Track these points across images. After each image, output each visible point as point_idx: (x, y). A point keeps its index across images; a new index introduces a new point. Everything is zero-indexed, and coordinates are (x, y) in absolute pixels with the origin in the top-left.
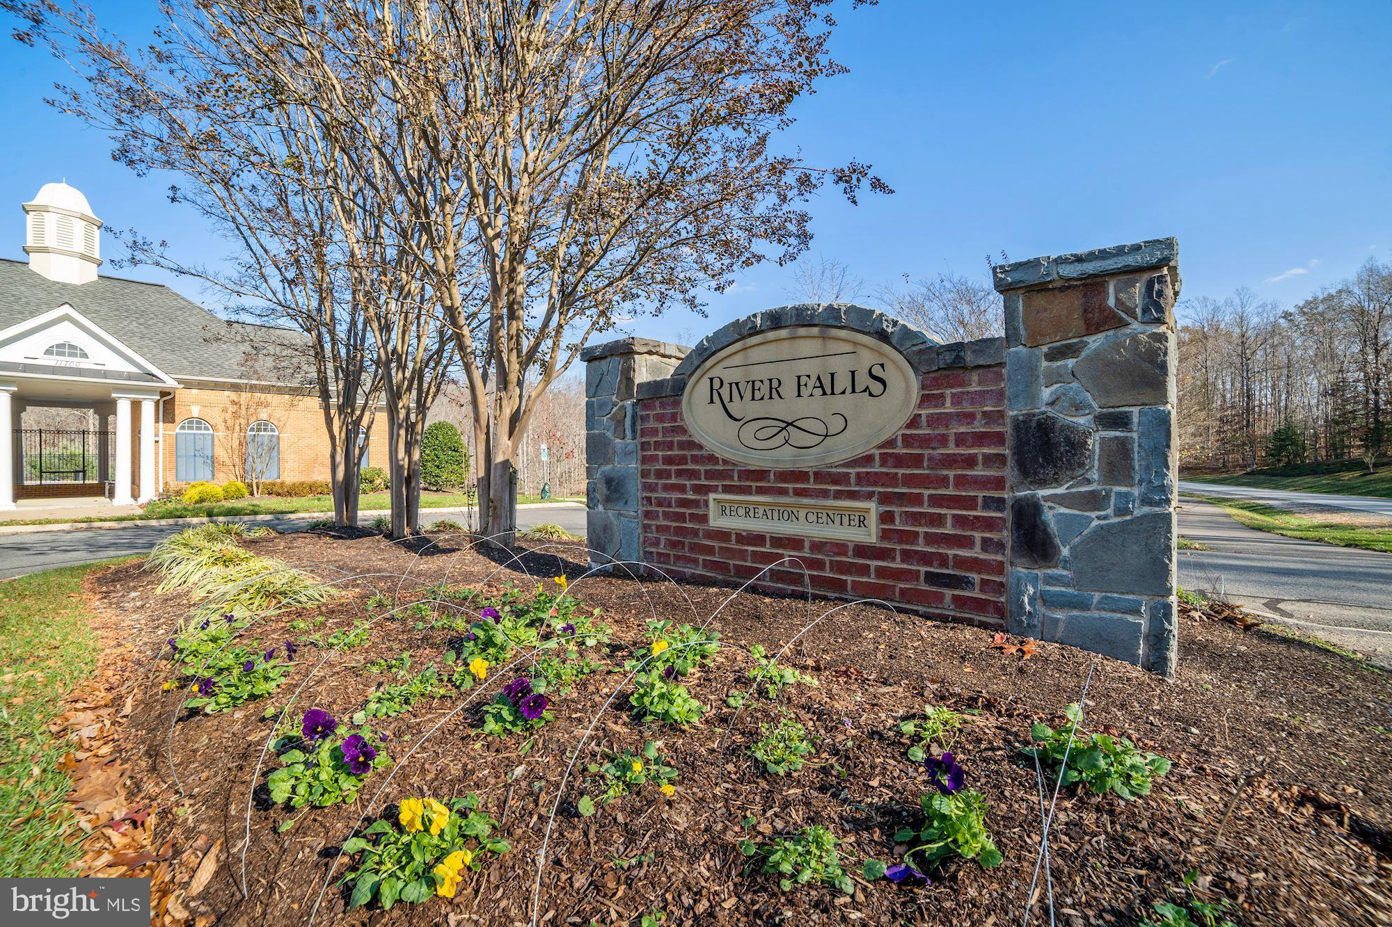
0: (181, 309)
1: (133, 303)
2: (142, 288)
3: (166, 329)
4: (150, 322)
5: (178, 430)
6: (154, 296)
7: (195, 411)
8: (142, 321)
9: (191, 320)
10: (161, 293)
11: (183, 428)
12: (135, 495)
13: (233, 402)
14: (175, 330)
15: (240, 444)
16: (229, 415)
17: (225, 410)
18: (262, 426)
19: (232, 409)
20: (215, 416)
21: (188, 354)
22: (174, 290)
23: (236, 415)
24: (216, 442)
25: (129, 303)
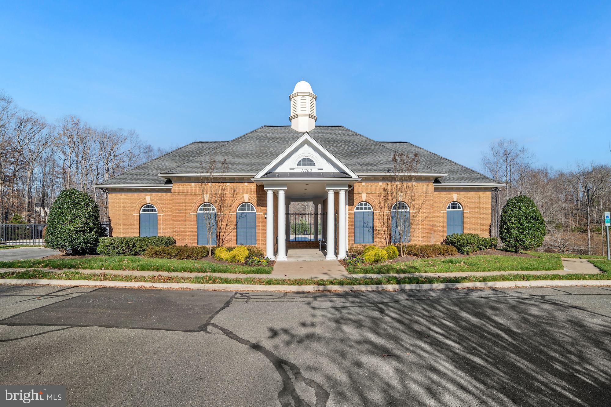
0: (351, 136)
1: (330, 137)
2: (333, 129)
3: (346, 148)
4: (338, 145)
5: (355, 210)
6: (338, 132)
7: (364, 197)
8: (335, 145)
9: (357, 141)
10: (341, 130)
11: (357, 209)
12: (336, 254)
13: (384, 190)
14: (350, 148)
15: (388, 218)
16: (381, 199)
17: (380, 195)
18: (401, 205)
19: (383, 194)
20: (375, 200)
21: (359, 161)
22: (347, 127)
23: (386, 199)
24: (375, 217)
25: (328, 137)
